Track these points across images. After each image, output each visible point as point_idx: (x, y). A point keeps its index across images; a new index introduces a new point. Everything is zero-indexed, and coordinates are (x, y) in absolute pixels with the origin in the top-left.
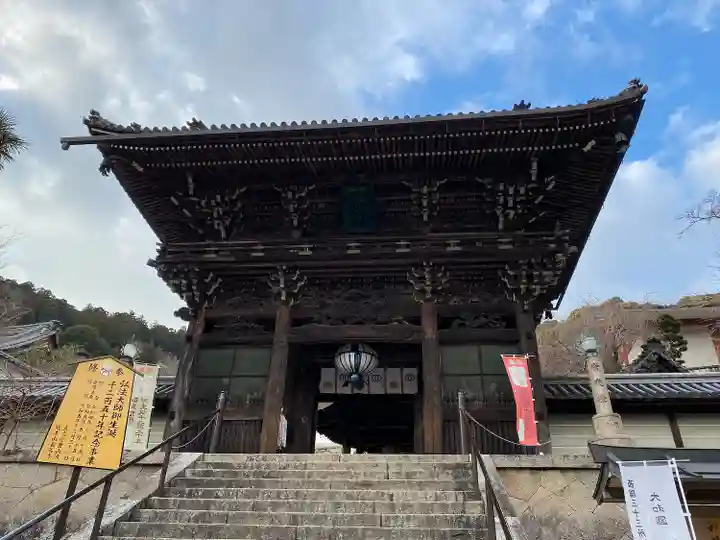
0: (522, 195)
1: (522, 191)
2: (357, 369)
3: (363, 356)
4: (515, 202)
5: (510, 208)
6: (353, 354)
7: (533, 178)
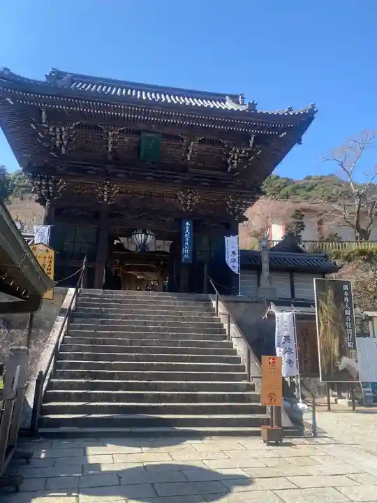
0: (243, 154)
1: (243, 151)
2: (145, 242)
3: (149, 236)
4: (238, 157)
5: (235, 160)
6: (143, 235)
7: (251, 146)
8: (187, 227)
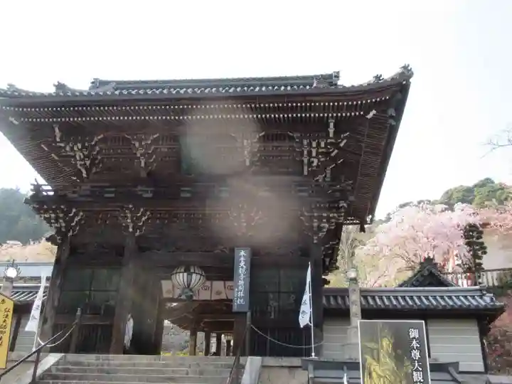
0: (323, 148)
1: (323, 145)
2: (189, 285)
3: (194, 275)
4: (318, 154)
5: (314, 157)
6: (185, 274)
7: (331, 135)
8: (242, 259)
